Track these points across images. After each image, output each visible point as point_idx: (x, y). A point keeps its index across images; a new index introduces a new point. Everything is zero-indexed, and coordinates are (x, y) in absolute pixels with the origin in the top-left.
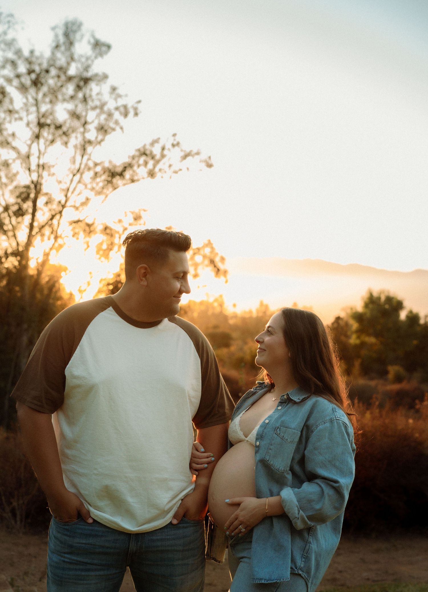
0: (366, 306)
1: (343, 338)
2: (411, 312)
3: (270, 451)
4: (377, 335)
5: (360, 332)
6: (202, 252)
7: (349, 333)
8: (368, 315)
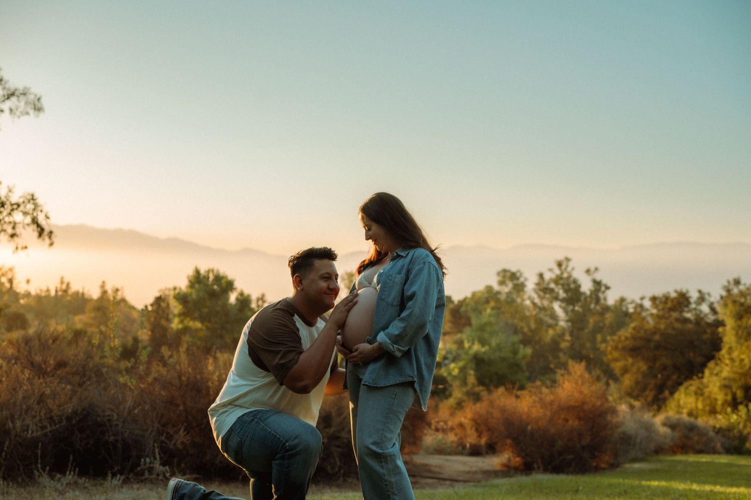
0: (192, 285)
1: (163, 322)
2: (242, 294)
3: (385, 292)
4: (202, 319)
5: (184, 315)
6: (22, 208)
7: (171, 316)
8: (194, 296)
